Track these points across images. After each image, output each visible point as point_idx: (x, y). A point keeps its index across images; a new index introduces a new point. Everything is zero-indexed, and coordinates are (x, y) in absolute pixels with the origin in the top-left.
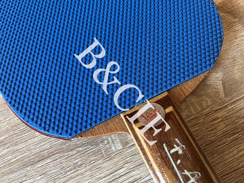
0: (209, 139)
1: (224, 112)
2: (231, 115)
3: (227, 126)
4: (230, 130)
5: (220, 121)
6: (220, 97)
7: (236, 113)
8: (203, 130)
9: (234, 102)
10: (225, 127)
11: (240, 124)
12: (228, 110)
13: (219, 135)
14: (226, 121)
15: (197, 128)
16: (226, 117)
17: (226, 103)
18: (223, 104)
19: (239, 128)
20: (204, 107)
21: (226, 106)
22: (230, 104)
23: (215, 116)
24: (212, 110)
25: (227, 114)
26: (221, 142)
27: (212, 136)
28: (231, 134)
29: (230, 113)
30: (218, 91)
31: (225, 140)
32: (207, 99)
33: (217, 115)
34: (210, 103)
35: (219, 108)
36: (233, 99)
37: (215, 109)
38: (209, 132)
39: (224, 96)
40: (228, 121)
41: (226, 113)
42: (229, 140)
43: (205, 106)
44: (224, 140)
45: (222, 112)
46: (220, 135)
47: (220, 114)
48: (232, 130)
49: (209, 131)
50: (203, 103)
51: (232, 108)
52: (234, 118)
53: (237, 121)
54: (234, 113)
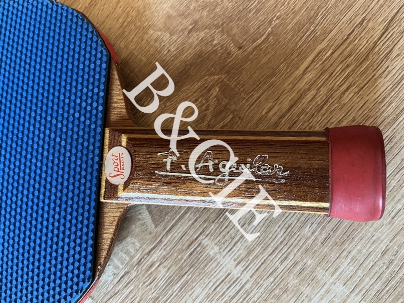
0: (150, 296)
1: (160, 250)
2: (170, 252)
3: (169, 269)
4: (174, 273)
5: (159, 266)
6: (149, 230)
7: (176, 245)
8: (140, 286)
9: (170, 230)
10: (167, 272)
11: (185, 261)
12: (164, 246)
13: (162, 287)
14: (165, 262)
15: (132, 287)
16: (164, 257)
17: (159, 236)
18: (156, 239)
19: (185, 266)
20: (132, 254)
21: (161, 241)
22: (164, 235)
23: (150, 260)
24: (144, 253)
25: (165, 252)
26: (168, 295)
27: (153, 292)
28: (177, 279)
29: (168, 249)
30: (145, 223)
31: (171, 291)
32: (132, 241)
33: (152, 258)
34: (138, 245)
35: (152, 246)
36: (167, 227)
37: (147, 251)
38: (149, 287)
39: (153, 226)
40: (169, 261)
41: (162, 250)
42: (176, 288)
43: (132, 251)
44: (169, 290)
45: (157, 252)
46: (163, 285)
47: (155, 255)
48: (177, 272)
49: (147, 286)
50: (129, 248)
51: (169, 241)
52: (175, 254)
53: (180, 256)
54: (174, 247)
